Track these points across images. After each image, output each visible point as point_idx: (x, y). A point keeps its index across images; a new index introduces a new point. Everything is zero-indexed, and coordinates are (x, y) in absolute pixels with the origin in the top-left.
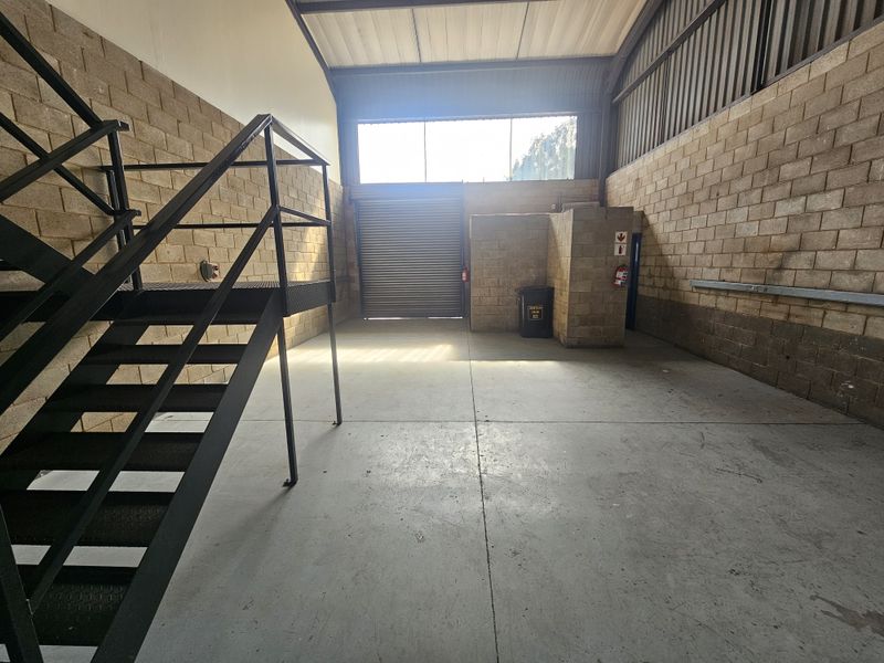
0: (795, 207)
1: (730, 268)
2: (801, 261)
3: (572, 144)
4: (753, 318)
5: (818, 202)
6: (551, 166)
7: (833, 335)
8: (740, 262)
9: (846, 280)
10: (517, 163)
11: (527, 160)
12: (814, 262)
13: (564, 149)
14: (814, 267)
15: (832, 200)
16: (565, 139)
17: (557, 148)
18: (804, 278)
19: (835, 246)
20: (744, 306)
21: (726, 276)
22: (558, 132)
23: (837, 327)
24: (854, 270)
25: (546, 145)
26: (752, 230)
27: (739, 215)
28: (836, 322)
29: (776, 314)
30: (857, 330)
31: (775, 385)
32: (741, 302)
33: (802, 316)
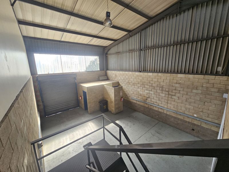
0: (148, 92)
1: (138, 97)
2: (149, 99)
3: (98, 63)
4: (143, 106)
5: (151, 92)
6: (95, 67)
7: (155, 110)
8: (140, 97)
9: (155, 103)
10: (87, 67)
11: (89, 66)
12: (151, 100)
13: (97, 64)
14: (151, 101)
15: (152, 93)
16: (97, 61)
17: (96, 63)
18: (150, 102)
19: (153, 99)
20: (141, 104)
21: (137, 98)
22: (95, 60)
23: (155, 109)
24: (156, 102)
25: (93, 62)
26: (142, 93)
27: (139, 90)
28: (155, 108)
29: (147, 106)
30: (157, 110)
31: (148, 116)
32: (141, 103)
33: (150, 107)
